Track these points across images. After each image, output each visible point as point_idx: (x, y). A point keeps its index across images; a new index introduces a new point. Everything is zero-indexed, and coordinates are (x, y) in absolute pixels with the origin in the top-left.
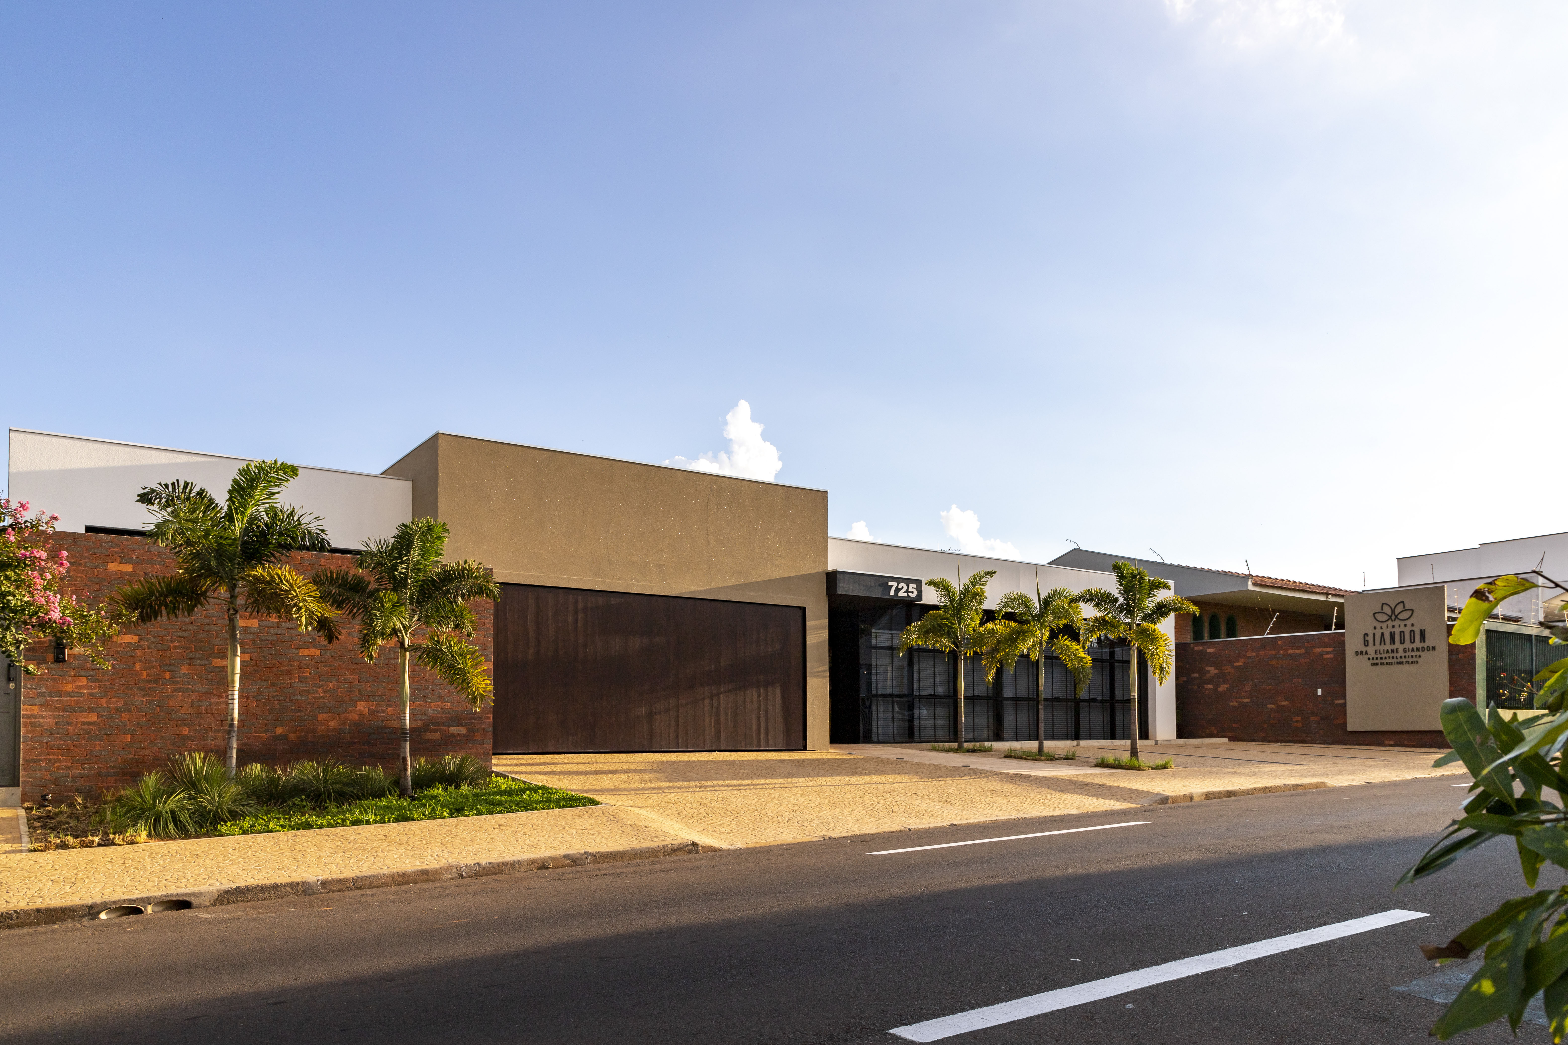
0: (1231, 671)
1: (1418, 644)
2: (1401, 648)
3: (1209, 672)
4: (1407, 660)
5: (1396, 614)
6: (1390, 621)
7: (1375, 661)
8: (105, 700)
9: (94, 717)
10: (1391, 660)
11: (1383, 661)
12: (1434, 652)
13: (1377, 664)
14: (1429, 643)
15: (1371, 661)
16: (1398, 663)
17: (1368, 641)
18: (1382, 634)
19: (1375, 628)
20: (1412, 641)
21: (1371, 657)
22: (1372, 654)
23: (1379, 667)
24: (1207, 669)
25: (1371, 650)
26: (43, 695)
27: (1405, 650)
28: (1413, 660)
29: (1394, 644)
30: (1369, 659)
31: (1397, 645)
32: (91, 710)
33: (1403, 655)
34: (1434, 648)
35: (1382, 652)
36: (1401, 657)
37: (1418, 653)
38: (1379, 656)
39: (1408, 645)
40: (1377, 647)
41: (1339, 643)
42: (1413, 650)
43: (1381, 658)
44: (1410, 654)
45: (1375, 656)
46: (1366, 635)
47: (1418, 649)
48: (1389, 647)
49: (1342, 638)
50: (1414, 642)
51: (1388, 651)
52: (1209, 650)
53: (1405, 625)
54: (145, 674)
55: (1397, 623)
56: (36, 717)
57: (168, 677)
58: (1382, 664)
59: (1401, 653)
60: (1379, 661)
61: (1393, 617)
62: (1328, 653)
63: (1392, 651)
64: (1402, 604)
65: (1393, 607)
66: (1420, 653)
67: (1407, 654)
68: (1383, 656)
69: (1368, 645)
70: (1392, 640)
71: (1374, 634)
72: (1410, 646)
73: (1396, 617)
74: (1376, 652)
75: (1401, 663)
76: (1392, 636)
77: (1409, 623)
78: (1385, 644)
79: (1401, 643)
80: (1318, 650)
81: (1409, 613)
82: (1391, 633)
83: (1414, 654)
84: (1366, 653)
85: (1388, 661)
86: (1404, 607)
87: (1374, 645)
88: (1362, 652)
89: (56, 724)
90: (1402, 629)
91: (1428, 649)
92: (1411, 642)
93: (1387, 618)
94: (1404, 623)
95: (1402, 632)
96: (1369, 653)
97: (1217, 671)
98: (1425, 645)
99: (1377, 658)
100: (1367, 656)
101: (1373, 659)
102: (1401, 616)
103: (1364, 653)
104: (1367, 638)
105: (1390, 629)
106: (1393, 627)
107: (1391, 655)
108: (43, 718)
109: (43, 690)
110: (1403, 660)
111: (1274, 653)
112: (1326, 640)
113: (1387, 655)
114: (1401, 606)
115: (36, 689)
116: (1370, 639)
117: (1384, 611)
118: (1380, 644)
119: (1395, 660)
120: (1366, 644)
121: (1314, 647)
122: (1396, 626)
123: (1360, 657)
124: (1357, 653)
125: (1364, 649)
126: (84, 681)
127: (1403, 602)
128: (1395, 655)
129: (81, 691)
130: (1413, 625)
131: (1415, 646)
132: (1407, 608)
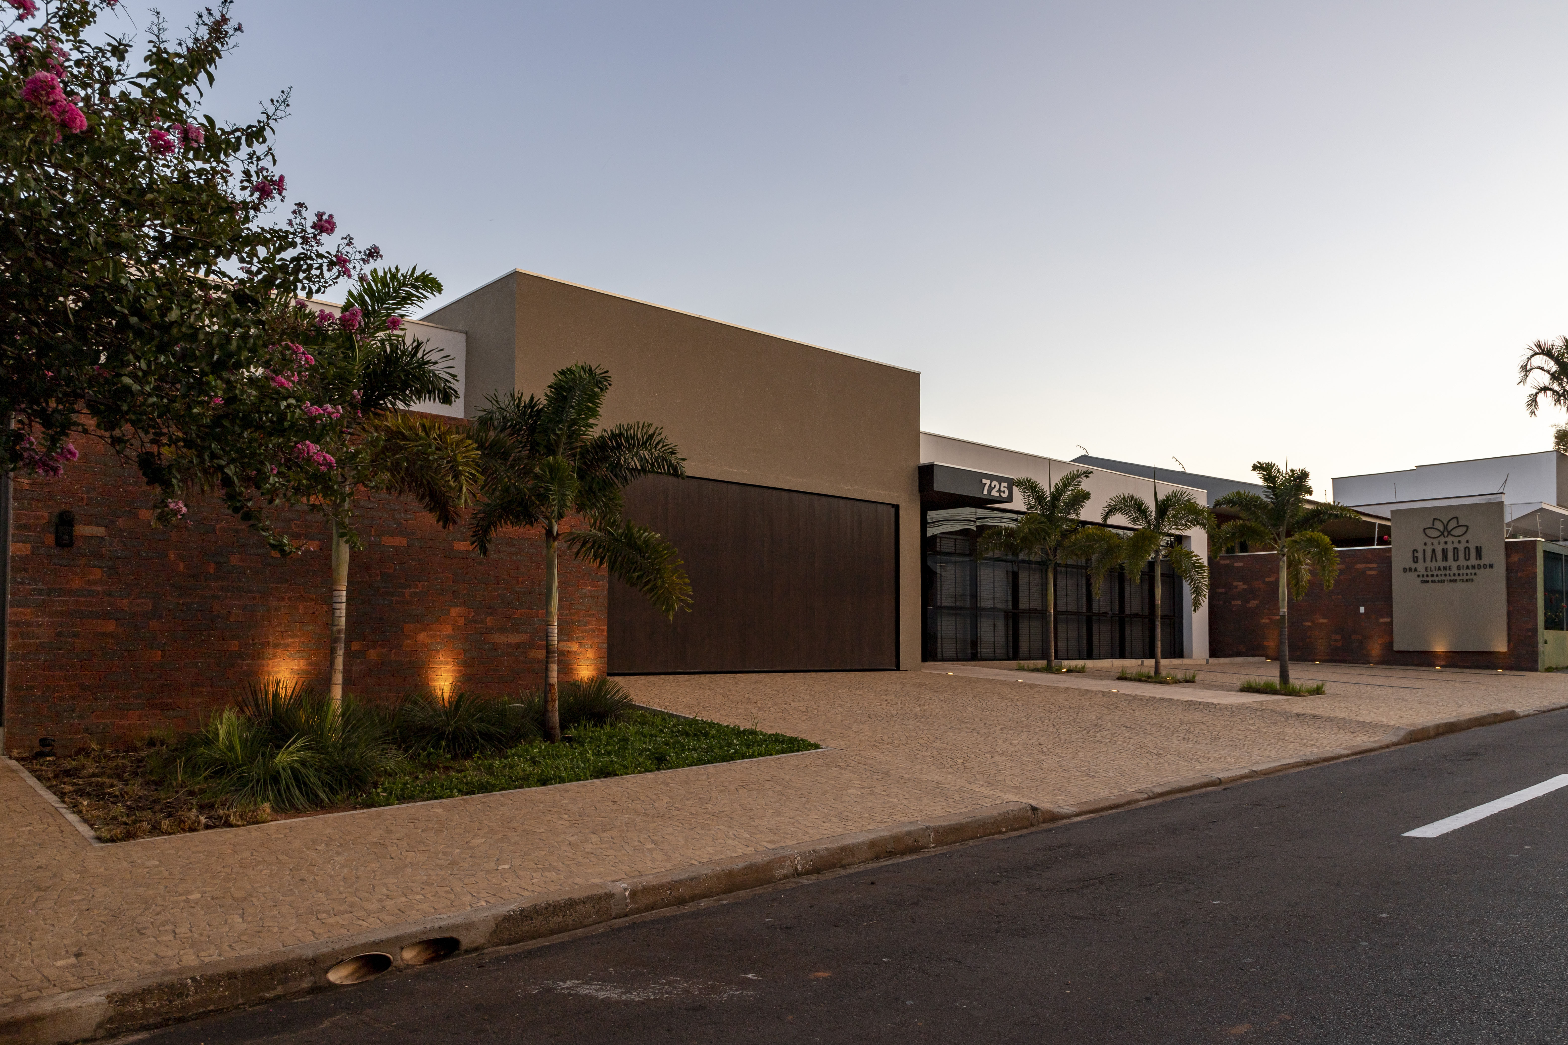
1: (1473, 561)
2: (1454, 565)
3: (1236, 587)
4: (1461, 577)
5: (1449, 530)
6: (1442, 537)
7: (1426, 579)
8: (126, 602)
9: (110, 626)
10: (1443, 578)
11: (1435, 578)
12: (1492, 570)
13: (1428, 582)
14: (1485, 560)
15: (1421, 578)
16: (1451, 581)
17: (1417, 557)
18: (1434, 550)
19: (1425, 544)
20: (1467, 558)
21: (1421, 574)
22: (1422, 571)
23: (1430, 584)
24: (1235, 584)
25: (1421, 566)
26: (40, 592)
27: (1459, 568)
28: (1468, 577)
29: (1446, 560)
30: (1419, 576)
31: (1450, 562)
32: (106, 616)
33: (1457, 572)
34: (1491, 566)
35: (1433, 569)
36: (1454, 575)
37: (1473, 571)
38: (1430, 573)
39: (1462, 562)
40: (1428, 563)
41: (1385, 559)
42: (1468, 567)
43: (1432, 576)
44: (1465, 571)
45: (1425, 573)
46: (1415, 551)
47: (1473, 567)
48: (1440, 563)
49: (1388, 554)
50: (1469, 559)
51: (1439, 568)
52: (1236, 565)
53: (1459, 542)
54: (182, 566)
55: (1450, 539)
56: (29, 625)
57: (212, 571)
58: (1433, 581)
59: (1455, 570)
60: (1430, 579)
61: (1446, 534)
62: (1371, 569)
63: (1445, 568)
64: (1455, 520)
65: (1446, 523)
66: (1476, 571)
67: (1461, 572)
68: (1435, 573)
69: (1417, 562)
70: (1445, 557)
71: (1424, 550)
72: (1465, 563)
73: (1449, 533)
74: (1426, 569)
75: (1455, 581)
76: (1445, 552)
77: (1463, 539)
78: (1436, 561)
79: (1454, 560)
80: (1360, 566)
81: (1463, 529)
82: (1443, 549)
83: (1469, 571)
84: (1416, 570)
85: (1440, 578)
86: (1458, 523)
87: (1425, 561)
88: (1410, 569)
89: (59, 634)
90: (1456, 545)
91: (1485, 566)
93: (1439, 534)
94: (1459, 539)
95: (1456, 549)
96: (1418, 569)
97: (1246, 587)
98: (1481, 563)
99: (1427, 576)
100: (1416, 574)
101: (1423, 576)
102: (1455, 533)
103: (1413, 570)
104: (1416, 555)
105: (1443, 546)
106: (1446, 543)
107: (1443, 572)
108: (39, 626)
109: (39, 586)
110: (1457, 577)
112: (1370, 555)
113: (1439, 573)
115: (29, 584)
116: (1420, 555)
117: (1435, 527)
118: (1431, 561)
119: (1448, 578)
120: (1415, 560)
121: (1356, 563)
122: (1449, 543)
123: (1408, 574)
124: (1405, 570)
125: (1413, 566)
126: (98, 573)
127: (1459, 518)
128: (1447, 572)
129: (94, 588)
130: (1467, 542)
131: (1470, 563)
132: (1460, 524)
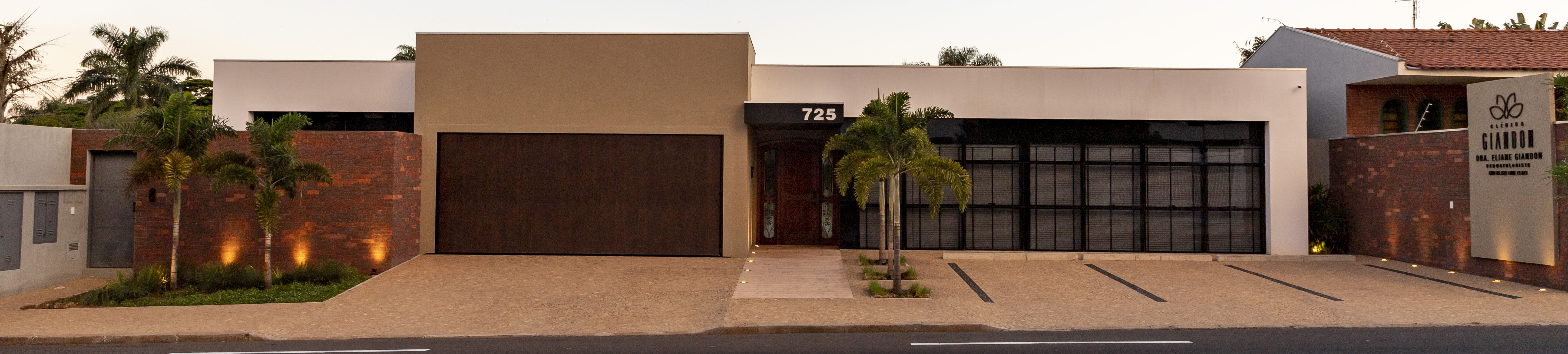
0: (1386, 173)
1: (1527, 150)
2: (1512, 153)
3: (1370, 173)
4: (1518, 168)
5: (1509, 109)
6: (1504, 118)
7: (1493, 169)
10: (1504, 169)
11: (1499, 169)
12: (1540, 159)
13: (1494, 173)
14: (1536, 147)
15: (1490, 169)
16: (1509, 173)
17: (1486, 142)
18: (1498, 134)
19: (1492, 127)
20: (1523, 146)
21: (1488, 163)
22: (1489, 160)
23: (1496, 176)
24: (1369, 170)
25: (1488, 154)
27: (1515, 156)
28: (1523, 169)
29: (1507, 147)
30: (1487, 165)
31: (1510, 149)
33: (1513, 162)
34: (1540, 155)
35: (1498, 158)
36: (1511, 165)
37: (1527, 161)
38: (1495, 162)
39: (1518, 149)
40: (1493, 150)
41: (1464, 144)
42: (1523, 157)
43: (1498, 165)
44: (1519, 161)
46: (1484, 135)
47: (1527, 156)
48: (1503, 152)
49: (1466, 138)
51: (1501, 157)
53: (1516, 124)
55: (1510, 121)
58: (1497, 173)
59: (1512, 160)
60: (1495, 169)
61: (1506, 113)
62: (1458, 156)
63: (1506, 157)
65: (1506, 101)
66: (1529, 160)
67: (1516, 162)
68: (1499, 162)
69: (1486, 148)
70: (1506, 143)
71: (1491, 134)
72: (1520, 151)
73: (1509, 114)
74: (1492, 157)
75: (1511, 173)
76: (1506, 137)
77: (1519, 120)
78: (1500, 148)
79: (1513, 147)
80: (1450, 152)
81: (1519, 109)
82: (1505, 133)
83: (1524, 161)
84: (1485, 158)
86: (1515, 101)
87: (1491, 148)
88: (1481, 157)
90: (1514, 129)
91: (1535, 155)
92: (1521, 146)
93: (1502, 114)
94: (1516, 120)
95: (1514, 133)
96: (1487, 158)
97: (1376, 173)
98: (1533, 150)
99: (1494, 165)
100: (1485, 163)
101: (1491, 165)
102: (1514, 112)
103: (1483, 158)
104: (1485, 139)
105: (1504, 129)
106: (1507, 125)
107: (1504, 162)
110: (1513, 168)
111: (1416, 153)
112: (1456, 139)
114: (1512, 98)
116: (1488, 140)
117: (1499, 105)
118: (1496, 148)
119: (1506, 169)
120: (1485, 146)
121: (1447, 148)
122: (1509, 125)
123: (1480, 162)
124: (1477, 158)
125: (1484, 153)
127: (1514, 94)
128: (1507, 162)
130: (1522, 124)
131: (1524, 151)
132: (1517, 102)
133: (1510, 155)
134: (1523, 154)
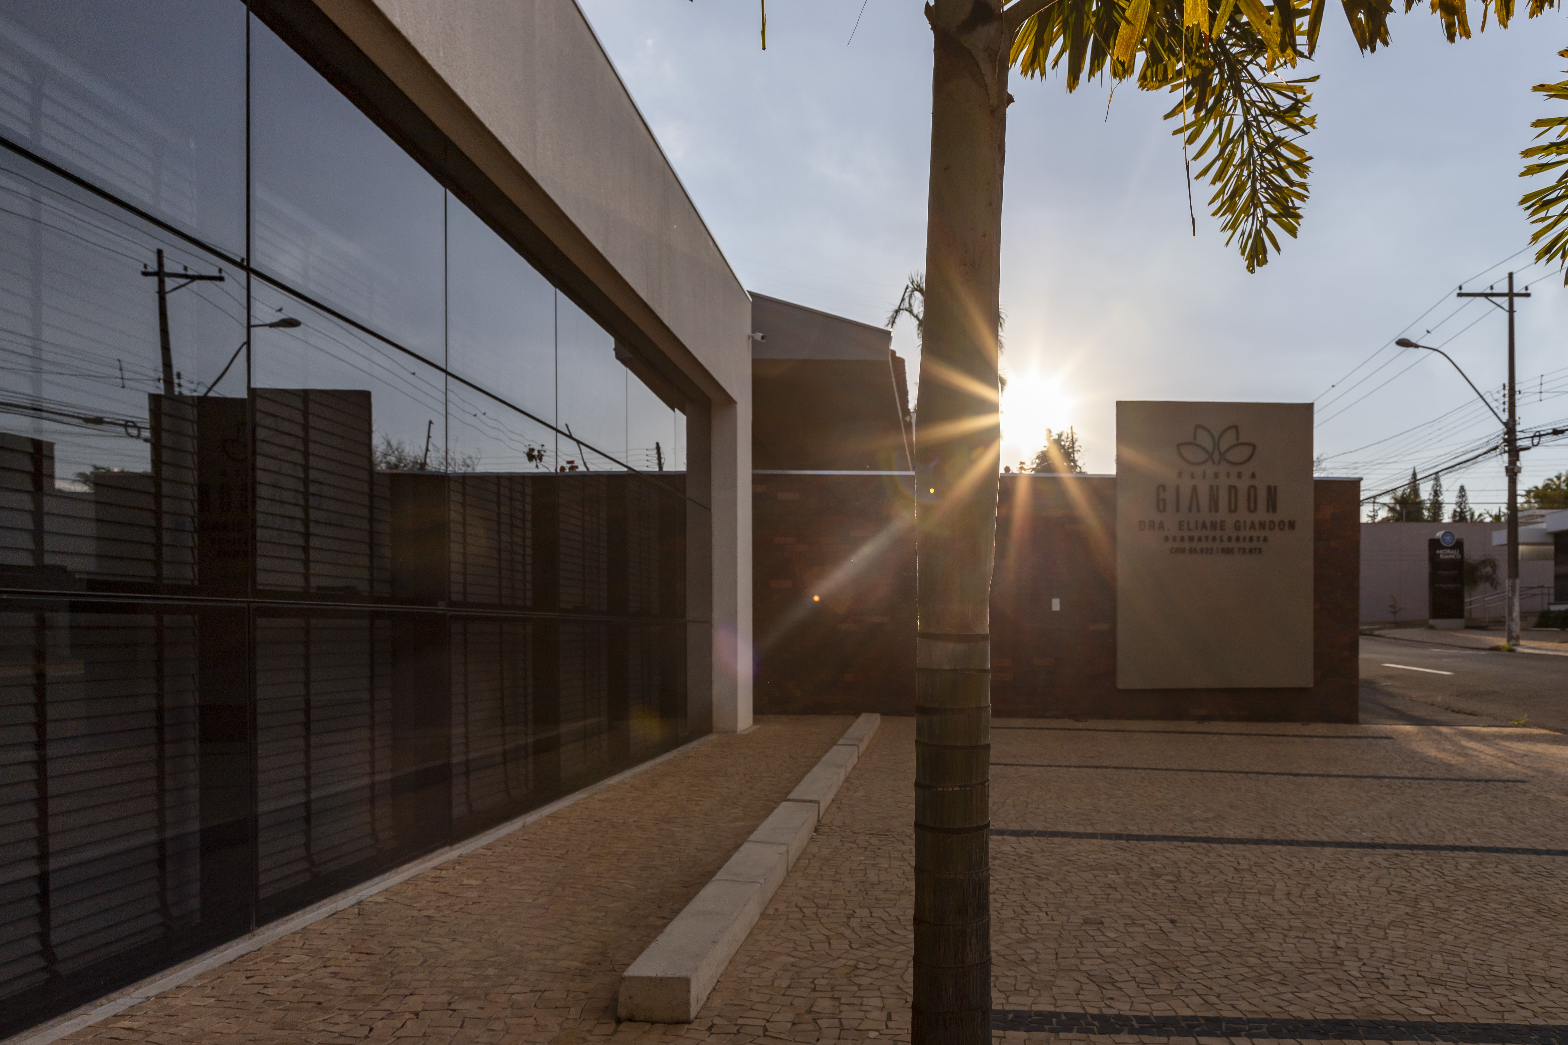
1: (1262, 515)
2: (1229, 520)
4: (1240, 545)
5: (1222, 449)
6: (1209, 464)
7: (1180, 544)
10: (1209, 545)
11: (1196, 544)
12: (1295, 532)
13: (1183, 551)
14: (1284, 513)
15: (1173, 543)
16: (1222, 551)
17: (1166, 502)
18: (1195, 489)
19: (1180, 478)
20: (1252, 509)
21: (1172, 535)
22: (1173, 530)
23: (1186, 557)
25: (1170, 520)
27: (1237, 526)
28: (1252, 547)
29: (1217, 511)
30: (1168, 539)
31: (1223, 514)
33: (1233, 535)
34: (1294, 525)
35: (1193, 526)
36: (1230, 539)
37: (1262, 534)
38: (1186, 534)
39: (1243, 515)
40: (1185, 515)
42: (1252, 526)
43: (1191, 539)
44: (1247, 534)
45: (1180, 534)
46: (1163, 490)
47: (1262, 526)
48: (1206, 516)
50: (1255, 509)
51: (1203, 526)
53: (1240, 475)
55: (1222, 469)
58: (1192, 551)
59: (1229, 531)
60: (1187, 544)
61: (1215, 458)
63: (1214, 526)
64: (1233, 431)
66: (1267, 534)
67: (1241, 534)
68: (1196, 534)
69: (1166, 511)
70: (1213, 505)
71: (1178, 489)
72: (1248, 518)
73: (1221, 458)
74: (1181, 525)
75: (1229, 552)
76: (1213, 494)
77: (1246, 470)
78: (1199, 510)
79: (1230, 510)
81: (1246, 451)
82: (1211, 487)
83: (1254, 534)
84: (1164, 526)
85: (1204, 544)
87: (1179, 511)
88: (1155, 525)
90: (1233, 481)
91: (1283, 526)
92: (1249, 510)
93: (1205, 458)
94: (1237, 469)
96: (1167, 526)
98: (1276, 518)
99: (1183, 539)
100: (1163, 533)
101: (1176, 538)
102: (1230, 456)
104: (1164, 497)
105: (1210, 482)
106: (1215, 476)
107: (1210, 534)
110: (1233, 545)
113: (1203, 534)
114: (1232, 434)
116: (1171, 498)
117: (1198, 442)
118: (1190, 510)
119: (1218, 545)
120: (1163, 507)
122: (1222, 476)
123: (1149, 533)
124: (1146, 526)
125: (1160, 519)
127: (1236, 427)
128: (1218, 533)
130: (1253, 476)
131: (1256, 518)
132: (1242, 440)
133: (1222, 522)
134: (1253, 523)
